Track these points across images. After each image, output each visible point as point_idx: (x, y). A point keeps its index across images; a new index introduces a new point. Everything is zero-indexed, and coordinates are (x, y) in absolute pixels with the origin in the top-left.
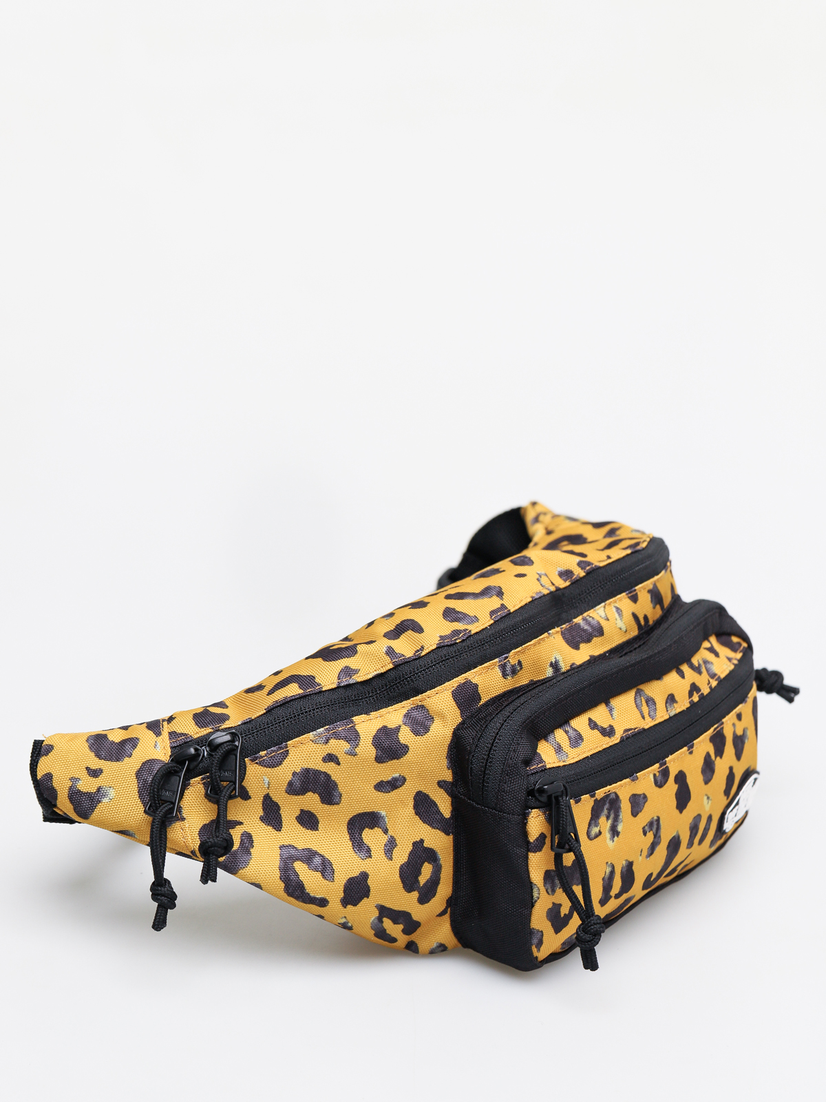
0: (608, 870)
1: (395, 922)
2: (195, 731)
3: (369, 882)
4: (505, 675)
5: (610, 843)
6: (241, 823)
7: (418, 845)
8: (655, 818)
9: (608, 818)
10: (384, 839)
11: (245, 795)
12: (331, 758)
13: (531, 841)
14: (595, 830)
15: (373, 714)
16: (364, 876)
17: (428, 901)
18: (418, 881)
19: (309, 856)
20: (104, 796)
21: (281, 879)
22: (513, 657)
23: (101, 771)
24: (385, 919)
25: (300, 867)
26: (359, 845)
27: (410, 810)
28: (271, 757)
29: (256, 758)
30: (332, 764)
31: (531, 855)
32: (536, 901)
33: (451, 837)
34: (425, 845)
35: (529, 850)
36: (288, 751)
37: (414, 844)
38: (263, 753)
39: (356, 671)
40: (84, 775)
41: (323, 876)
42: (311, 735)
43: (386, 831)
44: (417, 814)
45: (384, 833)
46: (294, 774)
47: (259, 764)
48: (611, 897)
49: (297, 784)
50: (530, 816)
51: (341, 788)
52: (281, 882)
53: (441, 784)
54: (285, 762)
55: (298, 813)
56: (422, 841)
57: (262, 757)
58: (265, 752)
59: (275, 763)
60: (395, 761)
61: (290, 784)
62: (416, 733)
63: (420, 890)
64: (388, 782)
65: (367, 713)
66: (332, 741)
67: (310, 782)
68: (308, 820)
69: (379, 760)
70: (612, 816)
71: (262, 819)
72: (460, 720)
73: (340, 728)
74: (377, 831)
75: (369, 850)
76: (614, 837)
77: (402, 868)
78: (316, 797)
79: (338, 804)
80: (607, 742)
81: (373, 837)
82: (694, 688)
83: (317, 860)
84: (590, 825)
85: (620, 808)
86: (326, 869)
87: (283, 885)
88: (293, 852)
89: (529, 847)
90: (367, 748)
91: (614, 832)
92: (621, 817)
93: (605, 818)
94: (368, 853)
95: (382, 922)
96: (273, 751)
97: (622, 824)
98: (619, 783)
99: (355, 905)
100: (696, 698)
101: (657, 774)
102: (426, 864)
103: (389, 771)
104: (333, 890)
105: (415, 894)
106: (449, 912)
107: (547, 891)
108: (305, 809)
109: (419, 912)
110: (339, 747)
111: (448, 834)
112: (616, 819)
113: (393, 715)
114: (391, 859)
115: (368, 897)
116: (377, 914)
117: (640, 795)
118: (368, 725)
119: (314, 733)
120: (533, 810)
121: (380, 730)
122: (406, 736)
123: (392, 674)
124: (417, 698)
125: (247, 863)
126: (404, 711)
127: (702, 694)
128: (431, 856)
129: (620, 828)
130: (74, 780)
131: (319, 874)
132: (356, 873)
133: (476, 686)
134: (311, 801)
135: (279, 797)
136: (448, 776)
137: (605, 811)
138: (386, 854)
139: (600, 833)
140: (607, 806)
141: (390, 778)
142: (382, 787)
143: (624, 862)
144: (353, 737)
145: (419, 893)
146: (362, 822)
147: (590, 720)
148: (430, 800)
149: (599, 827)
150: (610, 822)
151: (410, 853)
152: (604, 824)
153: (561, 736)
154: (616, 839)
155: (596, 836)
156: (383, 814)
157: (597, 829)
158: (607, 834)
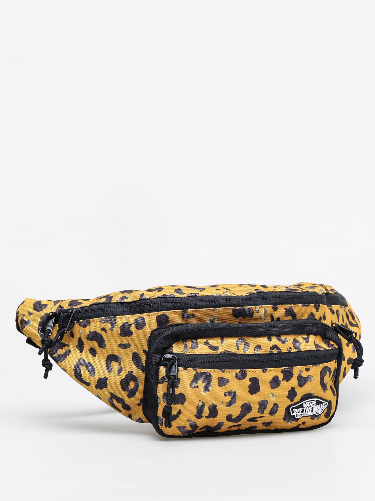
0: (201, 404)
1: (118, 402)
2: (66, 306)
3: (108, 382)
4: (183, 317)
5: (203, 393)
6: (69, 346)
7: (130, 373)
8: (233, 391)
9: (203, 382)
10: (119, 367)
11: (72, 335)
12: (104, 329)
13: (159, 378)
14: (195, 385)
15: (125, 316)
16: (106, 379)
17: (131, 397)
18: (128, 388)
19: (88, 365)
20: (29, 323)
21: (74, 370)
22: (190, 312)
23: (32, 314)
24: (113, 399)
25: (83, 368)
26: (109, 367)
27: (130, 359)
28: (84, 323)
29: (78, 322)
30: (104, 332)
31: (159, 384)
32: (159, 404)
33: (144, 374)
34: (133, 374)
35: (158, 383)
36: (90, 322)
37: (129, 372)
38: (81, 321)
39: (127, 298)
40: (27, 314)
41: (90, 374)
42: (99, 319)
43: (120, 364)
44: (133, 360)
46: (90, 332)
47: (79, 325)
48: (203, 416)
49: (91, 336)
50: (160, 369)
51: (106, 342)
52: (73, 371)
53: (144, 351)
54: (88, 327)
55: (90, 348)
56: (132, 372)
57: (80, 322)
58: (82, 321)
59: (84, 326)
60: (127, 337)
61: (88, 335)
62: (137, 328)
63: (129, 392)
64: (124, 345)
65: (123, 315)
66: (106, 323)
67: (95, 336)
68: (93, 352)
69: (121, 335)
70: (206, 382)
71: (77, 346)
72: (156, 328)
73: (111, 319)
74: (117, 363)
75: (111, 370)
76: (206, 391)
77: (122, 380)
78: (96, 344)
79: (104, 348)
80: (211, 352)
81: (115, 366)
82: (275, 347)
83: (90, 367)
84: (192, 382)
85: (211, 380)
86: (92, 372)
87: (74, 373)
88: (83, 362)
89: (158, 381)
90: (117, 329)
91: (206, 389)
92: (212, 384)
93: (202, 382)
94: (111, 371)
95: (112, 400)
96: (85, 321)
97: (212, 387)
98: (212, 370)
99: (101, 389)
100: (275, 351)
101: (239, 374)
102: (132, 381)
103: (125, 340)
104: (93, 381)
105: (126, 393)
106: (142, 405)
107: (164, 401)
108: (93, 347)
109: (128, 401)
110: (108, 326)
111: (143, 372)
112: (209, 384)
113: (131, 319)
114: (119, 375)
115: (106, 388)
116: (110, 396)
117: (225, 379)
118: (121, 320)
119: (101, 318)
120: (162, 367)
121: (124, 323)
122: (133, 328)
123: (138, 303)
124: (143, 314)
125: (63, 361)
126: (137, 318)
127: (280, 351)
128: (135, 379)
129: (210, 388)
130: (24, 315)
131: (89, 373)
132: (103, 377)
133: (168, 317)
134: (95, 344)
135: (84, 340)
136: (146, 348)
137: (202, 379)
138: (117, 373)
139: (198, 387)
140: (204, 377)
141: (125, 343)
142: (121, 346)
143: (211, 404)
144: (114, 324)
145: (128, 393)
146: (112, 358)
147: (207, 341)
148: (140, 357)
149: (197, 384)
150: (204, 384)
151: (126, 375)
152: (201, 384)
153: (189, 343)
154: (207, 392)
155: (195, 387)
156: (120, 357)
157: (196, 385)
158: (202, 389)
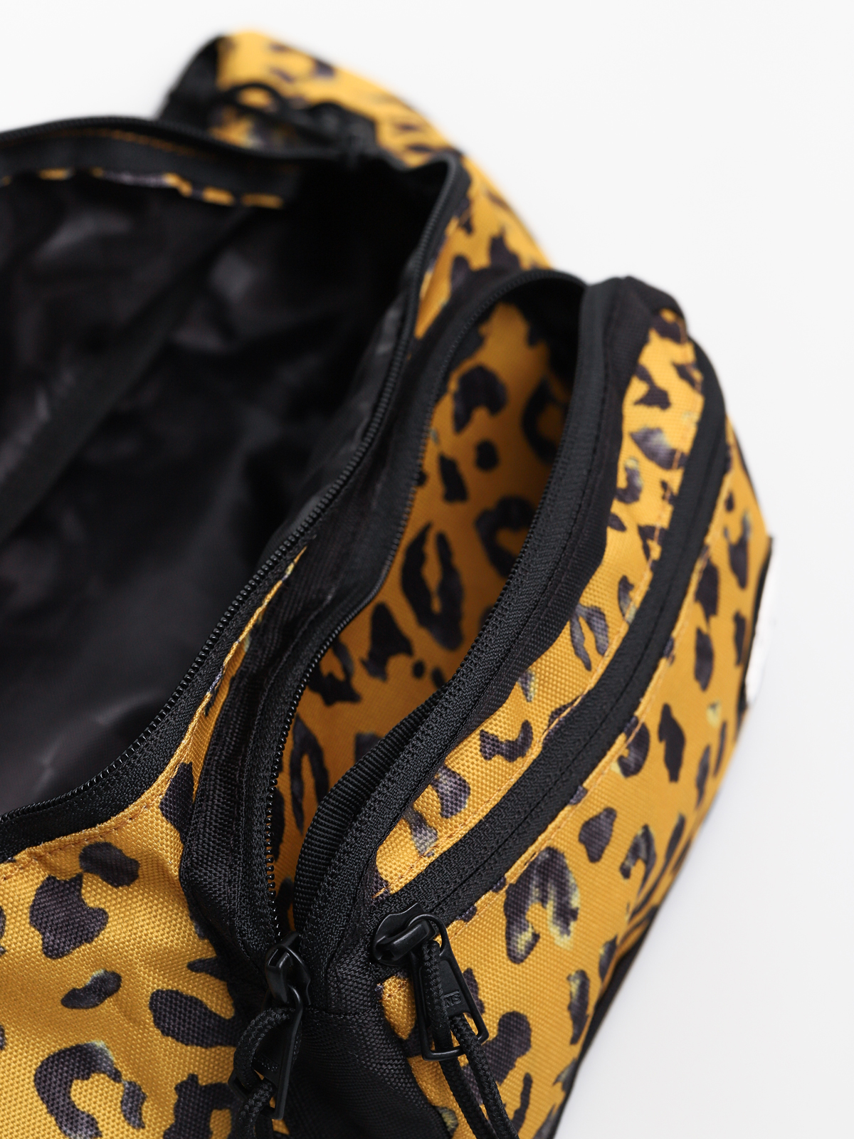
0: (574, 987)
5: (564, 942)
7: (188, 1087)
8: (640, 832)
9: (543, 901)
10: (117, 1091)
13: (405, 1037)
14: (523, 940)
26: (70, 1118)
31: (414, 1061)
32: (453, 1130)
34: (202, 1082)
37: (179, 1087)
43: (116, 1076)
44: (166, 1032)
45: (114, 1080)
50: (386, 997)
53: (197, 967)
56: (193, 1077)
60: (86, 946)
62: (113, 883)
64: (87, 989)
69: (52, 952)
70: (552, 892)
74: (99, 1079)
75: (93, 1123)
76: (568, 924)
81: (94, 1095)
82: (646, 533)
84: (509, 937)
85: (565, 867)
89: (407, 1050)
90: (21, 936)
91: (566, 915)
92: (572, 881)
93: (539, 906)
94: (92, 1127)
97: (578, 891)
98: (551, 827)
100: (656, 552)
101: (626, 753)
102: (215, 1112)
103: (81, 967)
112: (563, 891)
114: (141, 1125)
117: (597, 817)
120: (386, 984)
121: (40, 890)
127: (662, 530)
129: (575, 902)
136: (204, 950)
137: (535, 892)
138: (129, 1119)
139: (536, 937)
140: (536, 880)
141: (88, 982)
142: (78, 998)
143: (601, 950)
146: (63, 1071)
147: (484, 736)
148: (186, 998)
149: (530, 929)
150: (551, 906)
151: (177, 1107)
152: (540, 915)
153: (428, 801)
154: (573, 925)
155: (531, 947)
156: (100, 1044)
157: (526, 936)
158: (552, 930)
